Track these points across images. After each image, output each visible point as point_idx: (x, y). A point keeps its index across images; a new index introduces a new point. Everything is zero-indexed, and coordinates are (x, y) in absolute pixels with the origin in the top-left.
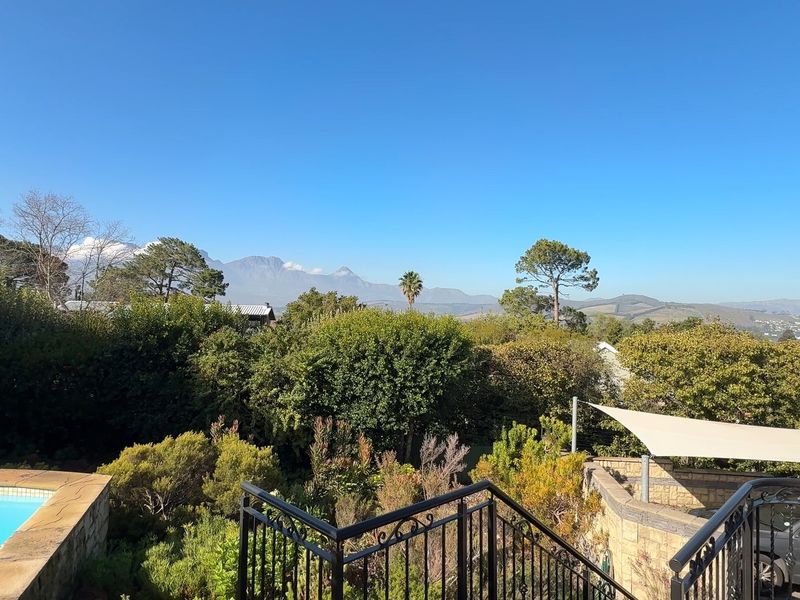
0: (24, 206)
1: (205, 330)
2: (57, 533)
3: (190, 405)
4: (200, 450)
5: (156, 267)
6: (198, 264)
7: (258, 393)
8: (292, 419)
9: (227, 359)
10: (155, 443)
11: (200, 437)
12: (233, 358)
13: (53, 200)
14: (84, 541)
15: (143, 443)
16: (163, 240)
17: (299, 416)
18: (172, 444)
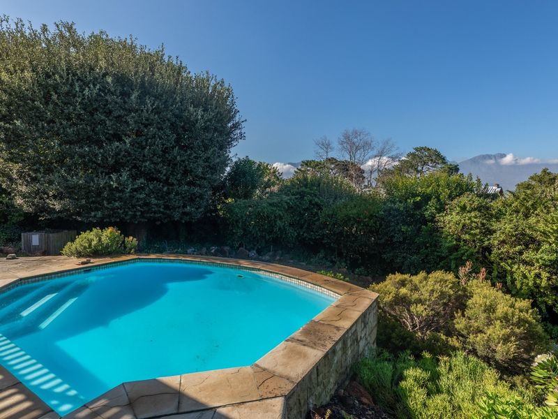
0: (342, 138)
1: (450, 196)
2: (335, 331)
3: (438, 252)
4: (451, 288)
5: (412, 166)
6: (440, 162)
7: (499, 249)
8: (538, 276)
9: (470, 218)
10: (412, 275)
11: (450, 277)
12: (476, 217)
13: (356, 133)
14: (357, 341)
15: (402, 273)
16: (416, 149)
17: (548, 275)
18: (426, 279)
